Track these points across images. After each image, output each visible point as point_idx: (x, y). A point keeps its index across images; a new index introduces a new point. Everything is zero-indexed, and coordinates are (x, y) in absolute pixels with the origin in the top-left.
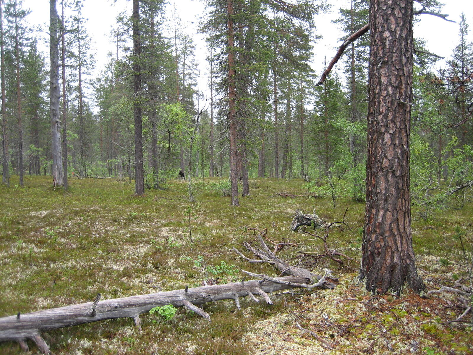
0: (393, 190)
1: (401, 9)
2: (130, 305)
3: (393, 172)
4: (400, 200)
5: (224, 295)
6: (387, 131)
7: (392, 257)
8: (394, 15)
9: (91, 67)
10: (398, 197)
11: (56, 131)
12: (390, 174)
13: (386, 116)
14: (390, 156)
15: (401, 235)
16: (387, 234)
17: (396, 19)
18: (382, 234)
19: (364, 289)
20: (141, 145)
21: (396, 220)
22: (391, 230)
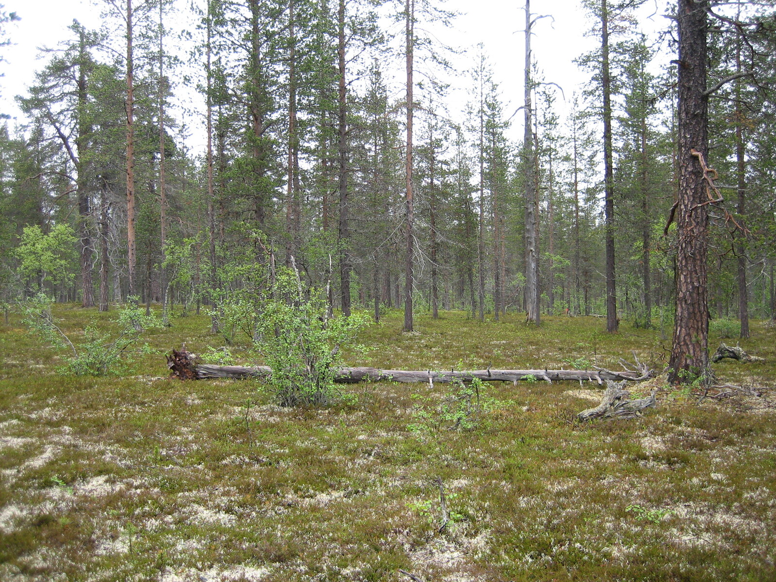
0: (686, 314)
1: (691, 189)
2: (511, 374)
3: (686, 301)
4: (692, 321)
5: (572, 377)
6: (682, 273)
7: (686, 360)
8: (687, 194)
9: (591, 172)
10: (689, 318)
11: (531, 260)
12: (684, 303)
13: (681, 263)
14: (684, 289)
15: (693, 345)
16: (682, 344)
17: (688, 197)
18: (679, 343)
19: (665, 381)
20: (614, 277)
21: (689, 335)
22: (685, 340)
